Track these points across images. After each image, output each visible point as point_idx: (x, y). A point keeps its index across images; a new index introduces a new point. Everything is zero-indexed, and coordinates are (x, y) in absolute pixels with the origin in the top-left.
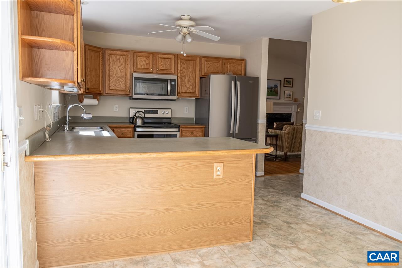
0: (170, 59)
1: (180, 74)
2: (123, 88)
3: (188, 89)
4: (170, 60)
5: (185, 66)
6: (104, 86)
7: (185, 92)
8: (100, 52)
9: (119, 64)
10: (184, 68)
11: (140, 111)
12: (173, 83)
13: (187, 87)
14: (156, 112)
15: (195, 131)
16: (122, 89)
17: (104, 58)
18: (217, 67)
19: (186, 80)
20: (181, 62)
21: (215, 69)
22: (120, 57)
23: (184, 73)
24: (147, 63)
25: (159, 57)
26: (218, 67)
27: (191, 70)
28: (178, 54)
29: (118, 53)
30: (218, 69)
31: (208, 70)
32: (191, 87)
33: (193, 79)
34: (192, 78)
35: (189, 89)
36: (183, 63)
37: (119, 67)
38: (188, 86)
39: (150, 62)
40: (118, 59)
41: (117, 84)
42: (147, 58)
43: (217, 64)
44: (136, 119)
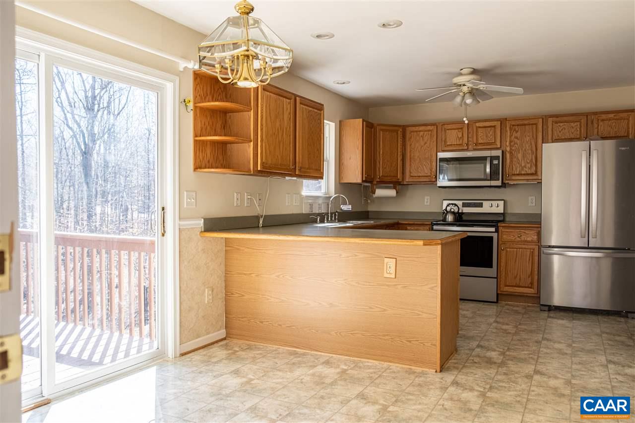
0: (494, 126)
1: (509, 147)
2: (427, 174)
3: (522, 169)
4: (493, 128)
5: (518, 134)
6: (403, 173)
7: (518, 173)
8: (398, 131)
9: (422, 143)
10: (516, 138)
11: (452, 204)
12: (495, 162)
13: (521, 165)
14: (481, 205)
15: (525, 233)
16: (426, 175)
17: (404, 137)
18: (577, 129)
19: (520, 156)
20: (511, 129)
21: (573, 133)
22: (424, 134)
23: (516, 145)
24: (459, 136)
25: (477, 127)
26: (578, 129)
27: (528, 138)
28: (506, 119)
29: (422, 128)
30: (578, 133)
31: (558, 136)
32: (529, 165)
33: (533, 153)
34: (530, 152)
35: (524, 168)
36: (515, 130)
37: (422, 146)
38: (523, 165)
39: (464, 135)
40: (421, 136)
41: (420, 169)
42: (460, 130)
43: (575, 124)
44: (446, 215)
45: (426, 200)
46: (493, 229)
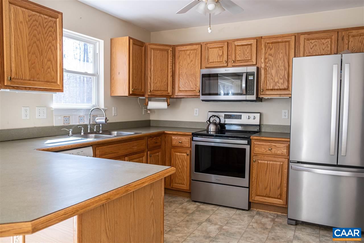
0: (251, 45)
1: (264, 64)
2: (193, 88)
3: (276, 85)
4: (250, 46)
5: (272, 52)
6: (173, 88)
7: (271, 88)
8: (169, 50)
9: (189, 61)
10: (270, 55)
11: (215, 116)
12: (251, 78)
13: (274, 81)
14: (240, 117)
15: (275, 146)
16: (192, 90)
17: (174, 56)
18: (327, 45)
19: (273, 72)
20: (265, 47)
21: (323, 50)
22: (190, 53)
23: (271, 62)
24: (220, 54)
25: (235, 46)
26: (329, 46)
27: (281, 55)
28: (262, 37)
29: (188, 48)
30: (329, 49)
31: (310, 53)
32: (281, 81)
33: (285, 69)
34: (283, 68)
35: (278, 84)
36: (269, 47)
37: (189, 64)
38: (276, 80)
39: (224, 53)
40: (188, 55)
41: (187, 84)
42: (221, 49)
43: (326, 41)
45: (195, 112)
46: (246, 142)
